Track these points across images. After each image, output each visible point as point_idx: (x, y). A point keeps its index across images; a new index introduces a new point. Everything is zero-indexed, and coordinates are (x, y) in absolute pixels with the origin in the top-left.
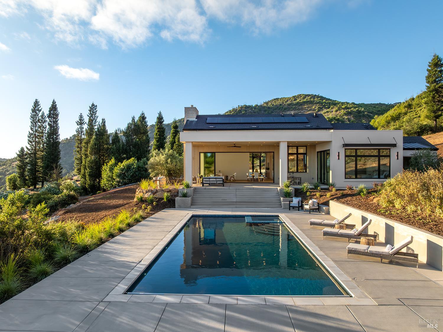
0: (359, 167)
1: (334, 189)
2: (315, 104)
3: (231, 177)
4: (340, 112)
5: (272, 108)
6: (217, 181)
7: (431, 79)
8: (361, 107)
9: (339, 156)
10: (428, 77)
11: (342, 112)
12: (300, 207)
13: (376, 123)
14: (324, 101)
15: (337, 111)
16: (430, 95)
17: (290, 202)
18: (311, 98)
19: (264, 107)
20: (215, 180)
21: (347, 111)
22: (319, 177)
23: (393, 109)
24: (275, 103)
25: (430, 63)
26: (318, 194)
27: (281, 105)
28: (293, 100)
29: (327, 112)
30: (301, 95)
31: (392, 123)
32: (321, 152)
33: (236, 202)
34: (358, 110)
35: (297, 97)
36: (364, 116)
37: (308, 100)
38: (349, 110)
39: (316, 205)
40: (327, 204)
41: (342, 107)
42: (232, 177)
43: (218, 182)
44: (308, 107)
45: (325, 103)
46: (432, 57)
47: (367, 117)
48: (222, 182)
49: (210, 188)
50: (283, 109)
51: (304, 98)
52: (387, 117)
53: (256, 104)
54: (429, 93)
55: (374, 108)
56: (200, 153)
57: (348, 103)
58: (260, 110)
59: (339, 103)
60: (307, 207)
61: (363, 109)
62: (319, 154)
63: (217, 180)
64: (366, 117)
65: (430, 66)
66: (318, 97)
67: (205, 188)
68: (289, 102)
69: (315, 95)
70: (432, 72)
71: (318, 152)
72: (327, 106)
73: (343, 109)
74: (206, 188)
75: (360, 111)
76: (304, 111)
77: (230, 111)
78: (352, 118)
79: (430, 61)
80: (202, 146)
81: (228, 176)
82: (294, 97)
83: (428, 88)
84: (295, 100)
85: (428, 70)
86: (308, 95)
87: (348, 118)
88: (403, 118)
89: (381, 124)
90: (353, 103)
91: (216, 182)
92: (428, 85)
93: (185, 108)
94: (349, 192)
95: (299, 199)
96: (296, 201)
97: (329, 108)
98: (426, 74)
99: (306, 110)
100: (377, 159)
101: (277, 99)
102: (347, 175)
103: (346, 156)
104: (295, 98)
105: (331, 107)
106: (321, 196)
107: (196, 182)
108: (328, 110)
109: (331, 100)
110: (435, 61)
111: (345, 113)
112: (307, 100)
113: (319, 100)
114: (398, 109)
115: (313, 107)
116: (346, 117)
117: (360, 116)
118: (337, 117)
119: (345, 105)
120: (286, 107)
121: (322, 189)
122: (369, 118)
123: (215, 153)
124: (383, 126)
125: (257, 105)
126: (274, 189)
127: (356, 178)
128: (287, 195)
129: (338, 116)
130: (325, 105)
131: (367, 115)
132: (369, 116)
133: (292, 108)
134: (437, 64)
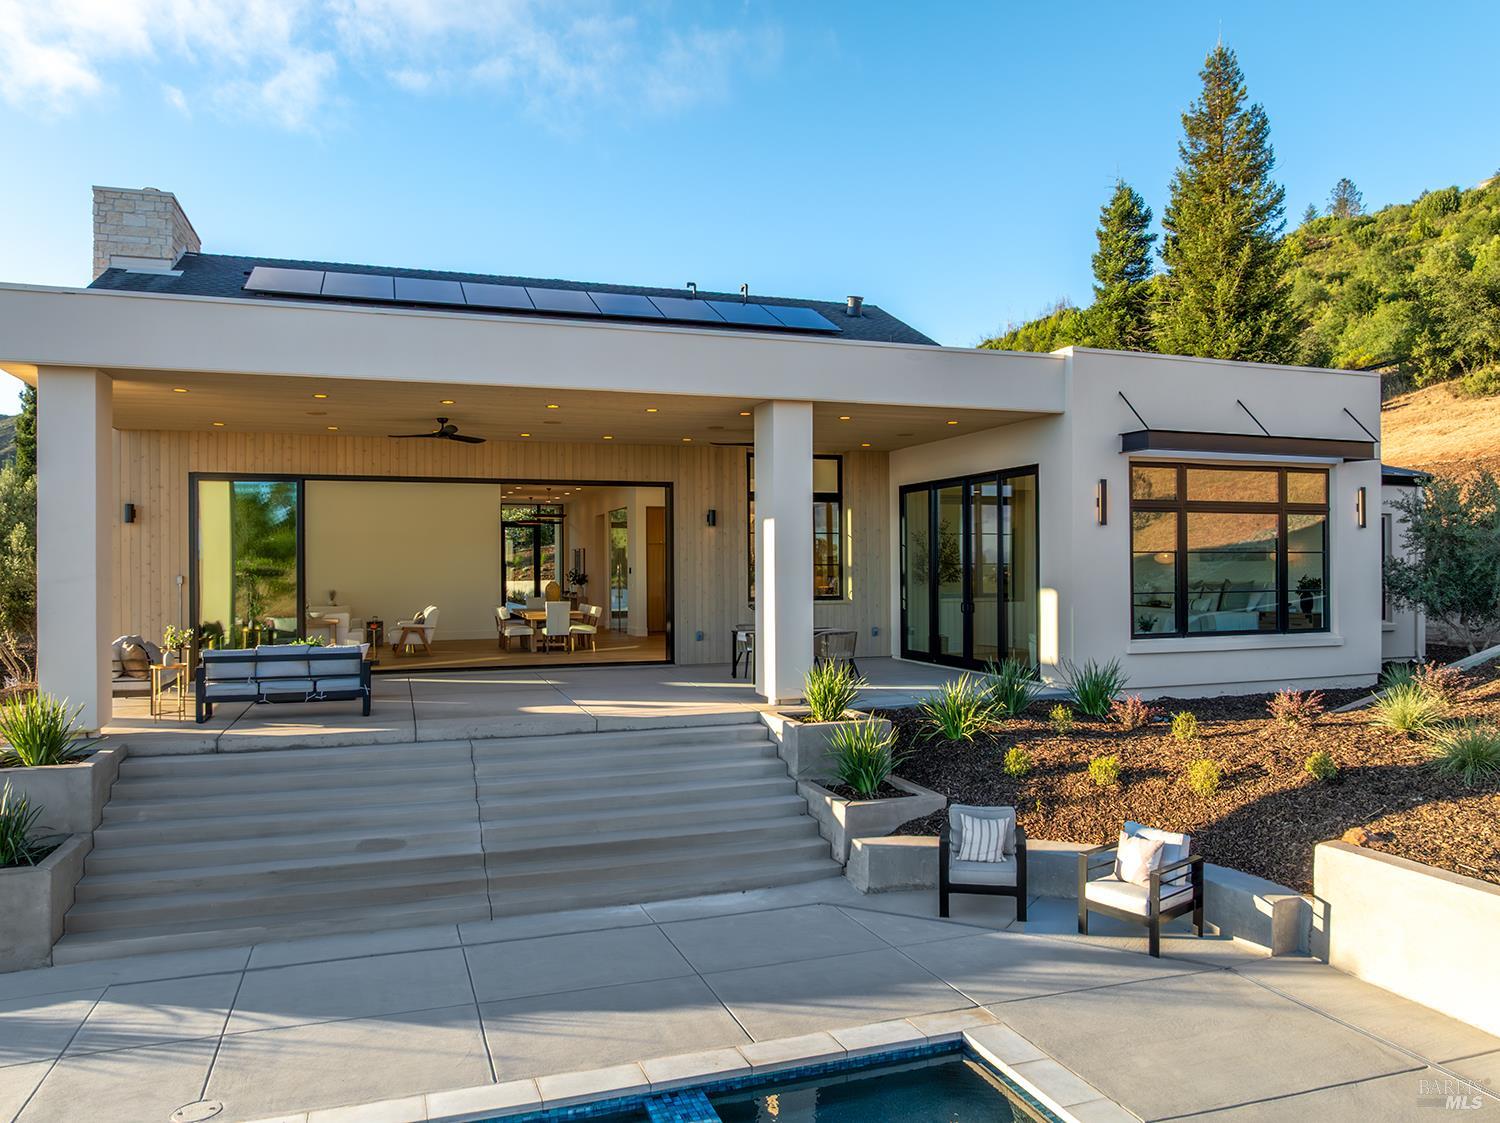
3: (406, 631)
6: (315, 678)
7: (1111, 266)
10: (1100, 261)
16: (1110, 319)
20: (299, 668)
25: (1105, 210)
33: (484, 860)
42: (414, 631)
43: (323, 686)
46: (1114, 192)
48: (354, 684)
49: (260, 744)
54: (1107, 311)
56: (194, 478)
62: (918, 497)
63: (319, 667)
65: (1105, 222)
67: (211, 745)
70: (1115, 241)
71: (904, 490)
74: (223, 745)
79: (1108, 205)
80: (210, 434)
81: (380, 624)
83: (1102, 294)
85: (1100, 235)
91: (306, 686)
92: (1101, 285)
93: (97, 190)
98: (1096, 247)
107: (145, 686)
110: (1124, 203)
123: (301, 479)
134: (1129, 215)
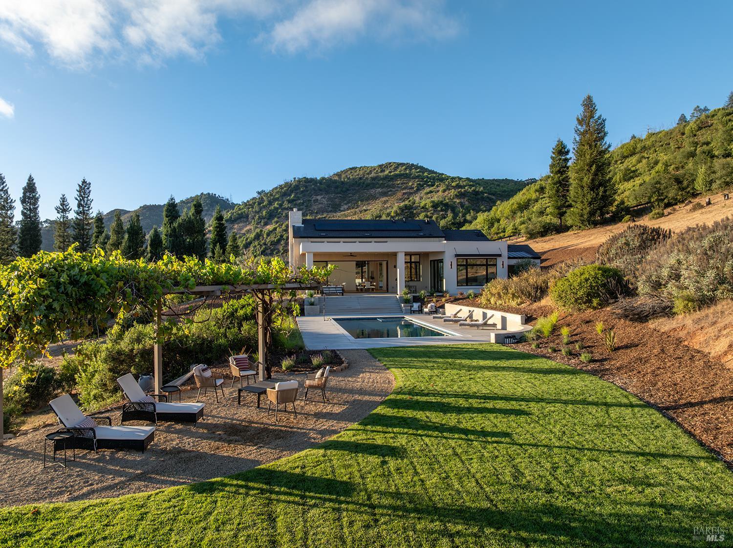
0: (470, 275)
1: (448, 295)
2: (413, 178)
4: (449, 193)
5: (347, 183)
7: (555, 168)
8: (479, 185)
9: (451, 265)
11: (453, 192)
12: (420, 311)
13: (498, 212)
14: (426, 174)
15: (444, 191)
16: (554, 188)
17: (411, 307)
18: (406, 169)
19: (335, 181)
20: (334, 289)
21: (459, 192)
22: (433, 285)
23: (521, 193)
24: (352, 175)
26: (434, 300)
27: (360, 178)
28: (379, 171)
29: (431, 192)
30: (390, 163)
31: (519, 214)
32: (434, 261)
33: (361, 309)
34: (474, 191)
35: (385, 167)
36: (483, 199)
37: (402, 172)
38: (463, 190)
39: (434, 308)
40: (443, 307)
41: (453, 184)
43: (338, 292)
44: (402, 184)
45: (427, 177)
47: (488, 200)
48: (342, 291)
49: (332, 297)
50: (365, 186)
51: (395, 169)
52: (513, 204)
53: (323, 176)
54: (553, 185)
55: (498, 187)
57: (460, 179)
58: (329, 186)
59: (448, 178)
60: (426, 310)
61: (482, 188)
62: (432, 262)
63: (337, 289)
64: (485, 201)
66: (417, 167)
68: (373, 175)
69: (413, 165)
70: (556, 160)
71: (431, 261)
72: (430, 183)
73: (454, 187)
74: (328, 298)
75: (478, 192)
76: (396, 189)
77: (281, 186)
78: (467, 203)
82: (380, 166)
84: (383, 171)
86: (403, 164)
87: (461, 202)
88: (533, 207)
89: (505, 215)
90: (468, 179)
91: (335, 292)
92: (552, 175)
94: (461, 297)
95: (419, 304)
96: (416, 306)
97: (433, 186)
99: (399, 187)
100: (485, 267)
101: (354, 168)
102: (459, 283)
103: (458, 265)
104: (382, 168)
105: (436, 184)
106: (437, 301)
108: (432, 188)
109: (436, 173)
110: (560, 147)
111: (456, 195)
112: (400, 171)
113: (418, 172)
114: (527, 193)
115: (410, 184)
116: (457, 201)
117: (478, 199)
118: (445, 200)
119: (456, 181)
120: (369, 182)
121: (437, 296)
122: (490, 202)
123: (327, 261)
124: (507, 218)
125: (323, 179)
126: (393, 297)
127: (467, 285)
128: (407, 301)
129: (447, 198)
130: (427, 180)
131: (488, 197)
132: (491, 199)
133: (378, 183)
134: (561, 150)
